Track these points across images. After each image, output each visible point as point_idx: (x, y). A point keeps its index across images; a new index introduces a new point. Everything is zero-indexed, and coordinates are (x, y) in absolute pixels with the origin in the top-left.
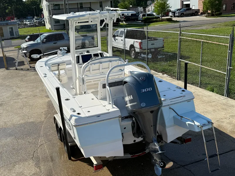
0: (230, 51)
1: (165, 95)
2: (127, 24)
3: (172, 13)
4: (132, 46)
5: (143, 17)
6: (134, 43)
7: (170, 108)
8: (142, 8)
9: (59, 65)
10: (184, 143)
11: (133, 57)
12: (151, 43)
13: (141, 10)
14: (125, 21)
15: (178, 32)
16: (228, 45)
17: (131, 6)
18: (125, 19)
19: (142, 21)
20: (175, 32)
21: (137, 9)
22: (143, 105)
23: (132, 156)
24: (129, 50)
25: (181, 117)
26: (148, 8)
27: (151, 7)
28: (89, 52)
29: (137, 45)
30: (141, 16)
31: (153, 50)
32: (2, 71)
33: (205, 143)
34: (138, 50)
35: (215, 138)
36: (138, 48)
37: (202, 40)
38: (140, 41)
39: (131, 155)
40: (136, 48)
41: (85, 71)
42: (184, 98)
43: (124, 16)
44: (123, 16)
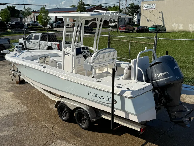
0: (155, 48)
3: (50, 24)
8: (19, 18)
9: (45, 58)
16: (154, 44)
26: (25, 19)
27: (27, 18)
30: (26, 25)
36: (56, 49)
37: (130, 41)
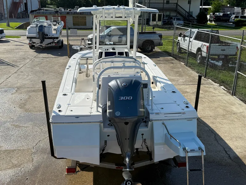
1: (162, 108)
2: (216, 25)
4: (199, 50)
5: (236, 19)
6: (201, 46)
7: (163, 124)
8: (240, 8)
9: (87, 59)
10: (177, 167)
11: (199, 62)
12: (221, 49)
13: (239, 11)
14: (214, 21)
15: (241, 40)
17: (229, 5)
18: (214, 18)
19: (233, 23)
20: (237, 39)
21: (233, 9)
22: (118, 114)
23: (117, 168)
24: (195, 52)
25: (171, 136)
28: (115, 50)
29: (204, 49)
30: (233, 18)
31: (223, 57)
32: (64, 59)
33: (187, 172)
34: (204, 54)
35: (203, 169)
36: (205, 52)
38: (208, 44)
39: (116, 166)
40: (203, 52)
41: (96, 68)
42: (182, 115)
43: (215, 16)
44: (213, 16)
